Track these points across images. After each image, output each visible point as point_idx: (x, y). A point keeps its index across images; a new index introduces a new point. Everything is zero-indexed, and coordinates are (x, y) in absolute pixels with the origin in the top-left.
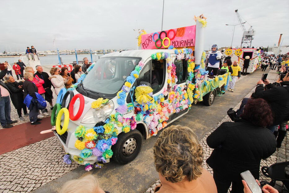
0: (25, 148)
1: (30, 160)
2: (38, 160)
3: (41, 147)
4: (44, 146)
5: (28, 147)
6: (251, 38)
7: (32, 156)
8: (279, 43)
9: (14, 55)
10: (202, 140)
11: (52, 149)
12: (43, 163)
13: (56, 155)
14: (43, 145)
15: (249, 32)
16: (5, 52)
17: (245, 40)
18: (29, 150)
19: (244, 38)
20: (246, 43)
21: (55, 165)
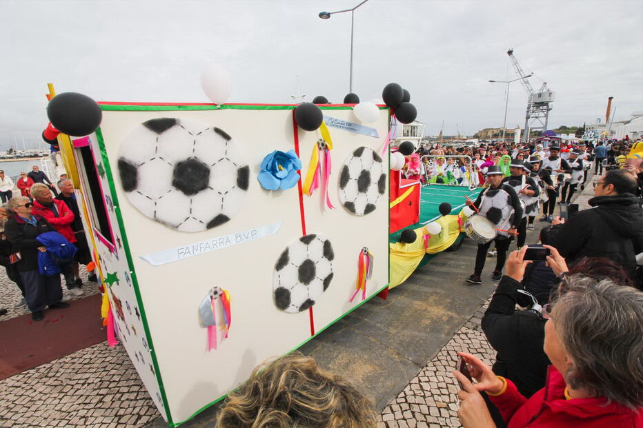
0: (10, 381)
1: (17, 412)
2: (36, 414)
3: (50, 377)
4: (58, 375)
5: (21, 376)
6: (545, 107)
7: (24, 403)
8: (608, 115)
9: (31, 156)
10: (444, 348)
11: (75, 382)
12: (49, 420)
13: (84, 398)
14: (57, 372)
15: (540, 95)
16: (11, 150)
17: (533, 112)
18: (19, 387)
19: (531, 108)
20: (537, 117)
21: (76, 425)
